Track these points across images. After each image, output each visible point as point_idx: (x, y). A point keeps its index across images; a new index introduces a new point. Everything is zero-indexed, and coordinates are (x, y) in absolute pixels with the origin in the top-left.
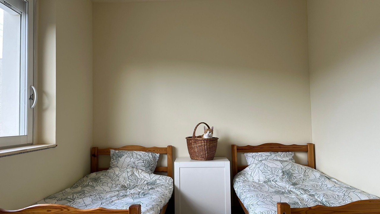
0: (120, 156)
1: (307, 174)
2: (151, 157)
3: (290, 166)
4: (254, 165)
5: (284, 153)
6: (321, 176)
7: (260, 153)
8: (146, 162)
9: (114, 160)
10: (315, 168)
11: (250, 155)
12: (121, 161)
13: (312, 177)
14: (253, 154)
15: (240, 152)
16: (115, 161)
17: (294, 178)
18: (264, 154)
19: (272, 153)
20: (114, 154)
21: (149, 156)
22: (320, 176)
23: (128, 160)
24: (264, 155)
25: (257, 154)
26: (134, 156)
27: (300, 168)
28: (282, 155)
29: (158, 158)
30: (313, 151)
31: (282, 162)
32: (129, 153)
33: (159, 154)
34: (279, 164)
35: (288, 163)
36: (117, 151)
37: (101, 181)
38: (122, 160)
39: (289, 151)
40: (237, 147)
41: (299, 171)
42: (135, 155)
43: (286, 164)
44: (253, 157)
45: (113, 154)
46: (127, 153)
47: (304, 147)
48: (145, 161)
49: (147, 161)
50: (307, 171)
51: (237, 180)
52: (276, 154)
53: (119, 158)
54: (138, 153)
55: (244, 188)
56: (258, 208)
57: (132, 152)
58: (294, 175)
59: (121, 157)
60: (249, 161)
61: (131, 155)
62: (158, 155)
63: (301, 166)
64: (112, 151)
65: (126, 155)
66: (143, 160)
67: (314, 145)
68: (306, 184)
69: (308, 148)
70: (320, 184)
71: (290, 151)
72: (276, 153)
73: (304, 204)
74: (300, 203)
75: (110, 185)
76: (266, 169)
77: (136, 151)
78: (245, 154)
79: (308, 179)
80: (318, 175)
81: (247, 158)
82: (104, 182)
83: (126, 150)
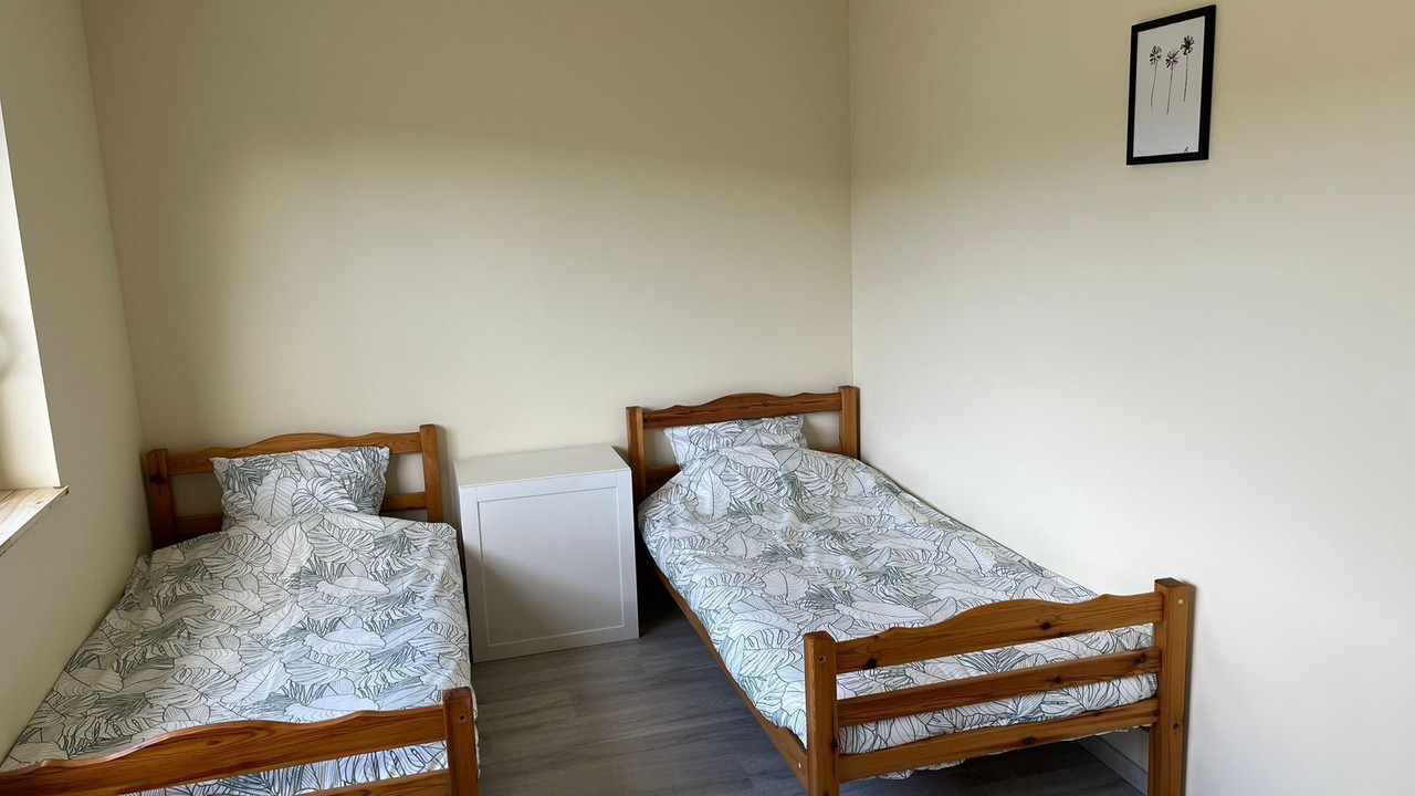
0: (258, 478)
1: (841, 481)
2: (364, 462)
3: (797, 462)
4: (697, 464)
5: (777, 419)
6: (879, 485)
7: (710, 426)
8: (351, 483)
9: (234, 492)
10: (859, 458)
11: (682, 431)
12: (264, 494)
13: (854, 489)
14: (693, 428)
15: (654, 427)
16: (242, 496)
17: (808, 494)
18: (725, 429)
19: (746, 423)
20: (231, 472)
21: (356, 462)
22: (875, 488)
23: (288, 486)
24: (723, 433)
25: (701, 430)
26: (305, 471)
27: (824, 464)
28: (774, 426)
29: (386, 463)
30: (855, 409)
31: (775, 449)
32: (285, 461)
33: (387, 449)
34: (767, 455)
35: (791, 452)
36: (238, 462)
37: (211, 574)
38: (265, 489)
39: (789, 414)
40: (643, 414)
41: (819, 470)
42: (309, 468)
43: (784, 455)
44: (693, 440)
45: (227, 473)
46: (279, 465)
47: (830, 400)
48: (347, 483)
49: (354, 480)
50: (840, 472)
51: (650, 513)
52: (758, 427)
53: (255, 486)
54: (317, 455)
55: (676, 551)
56: (734, 624)
57: (292, 455)
58: (809, 487)
59: (259, 481)
60: (679, 454)
61: (293, 468)
62: (385, 452)
63: (825, 456)
64: (221, 464)
65: (275, 474)
66: (338, 477)
67: (858, 390)
68: (840, 513)
69: (841, 400)
70: (876, 512)
71: (794, 414)
72: (755, 422)
73: (844, 592)
74: (833, 590)
75: (252, 583)
76: (732, 472)
77: (305, 453)
78: (668, 432)
79: (843, 495)
80: (869, 481)
81: (672, 444)
82: (222, 576)
83: (269, 452)
